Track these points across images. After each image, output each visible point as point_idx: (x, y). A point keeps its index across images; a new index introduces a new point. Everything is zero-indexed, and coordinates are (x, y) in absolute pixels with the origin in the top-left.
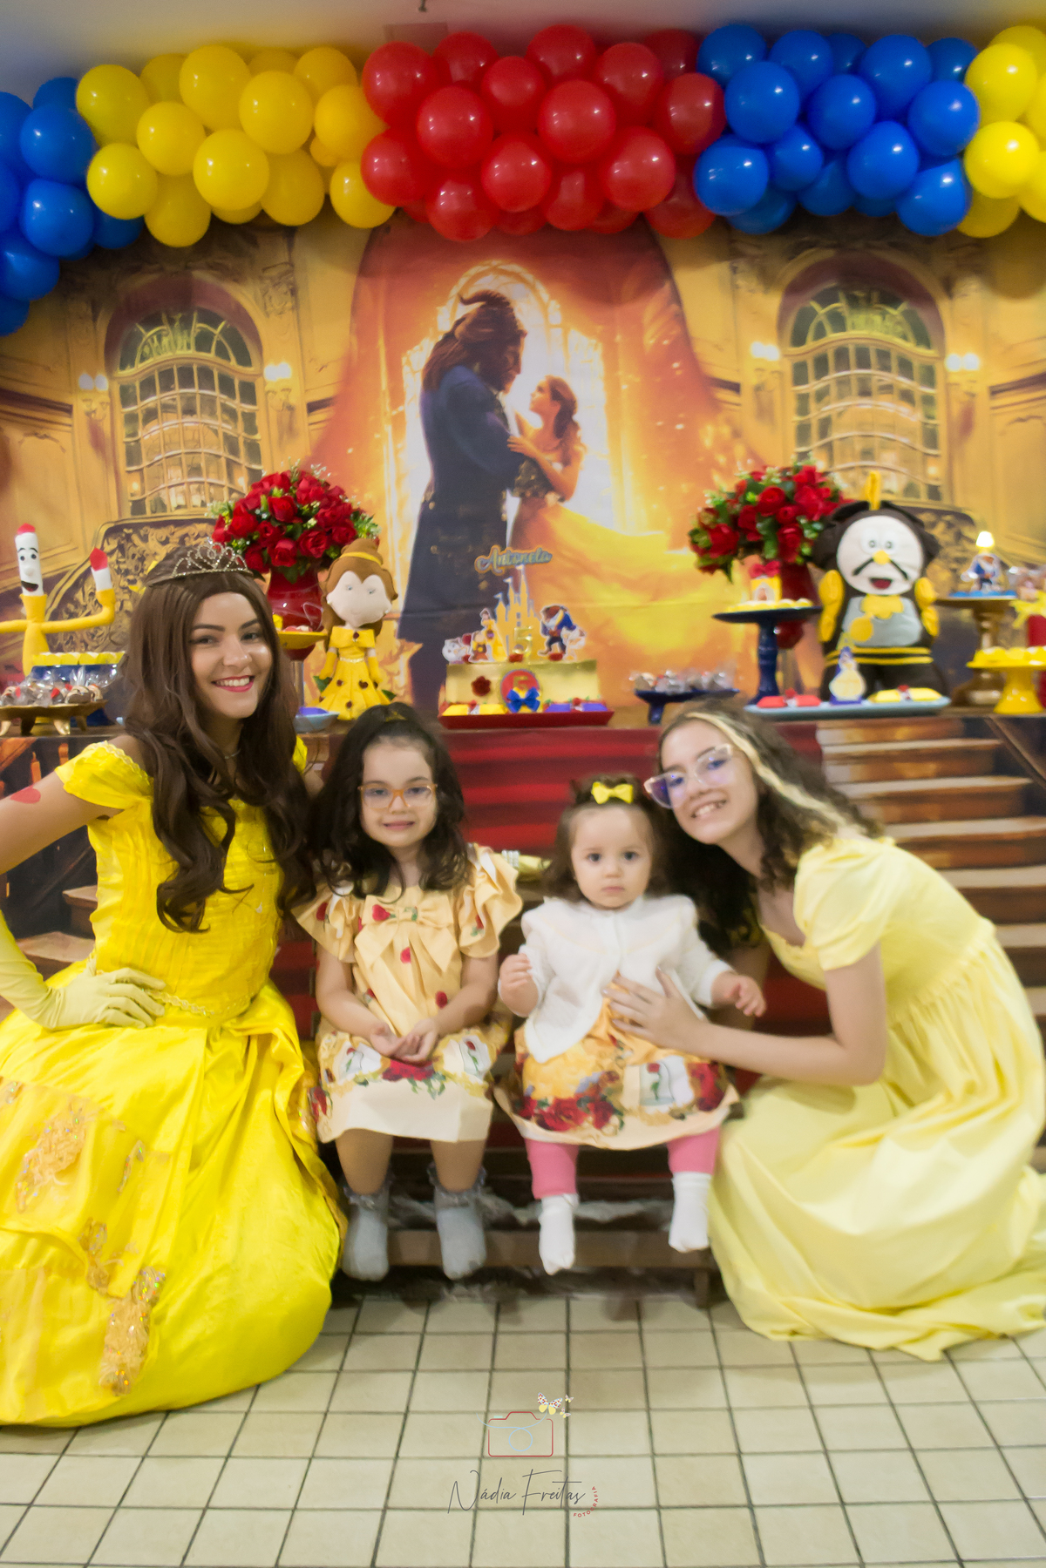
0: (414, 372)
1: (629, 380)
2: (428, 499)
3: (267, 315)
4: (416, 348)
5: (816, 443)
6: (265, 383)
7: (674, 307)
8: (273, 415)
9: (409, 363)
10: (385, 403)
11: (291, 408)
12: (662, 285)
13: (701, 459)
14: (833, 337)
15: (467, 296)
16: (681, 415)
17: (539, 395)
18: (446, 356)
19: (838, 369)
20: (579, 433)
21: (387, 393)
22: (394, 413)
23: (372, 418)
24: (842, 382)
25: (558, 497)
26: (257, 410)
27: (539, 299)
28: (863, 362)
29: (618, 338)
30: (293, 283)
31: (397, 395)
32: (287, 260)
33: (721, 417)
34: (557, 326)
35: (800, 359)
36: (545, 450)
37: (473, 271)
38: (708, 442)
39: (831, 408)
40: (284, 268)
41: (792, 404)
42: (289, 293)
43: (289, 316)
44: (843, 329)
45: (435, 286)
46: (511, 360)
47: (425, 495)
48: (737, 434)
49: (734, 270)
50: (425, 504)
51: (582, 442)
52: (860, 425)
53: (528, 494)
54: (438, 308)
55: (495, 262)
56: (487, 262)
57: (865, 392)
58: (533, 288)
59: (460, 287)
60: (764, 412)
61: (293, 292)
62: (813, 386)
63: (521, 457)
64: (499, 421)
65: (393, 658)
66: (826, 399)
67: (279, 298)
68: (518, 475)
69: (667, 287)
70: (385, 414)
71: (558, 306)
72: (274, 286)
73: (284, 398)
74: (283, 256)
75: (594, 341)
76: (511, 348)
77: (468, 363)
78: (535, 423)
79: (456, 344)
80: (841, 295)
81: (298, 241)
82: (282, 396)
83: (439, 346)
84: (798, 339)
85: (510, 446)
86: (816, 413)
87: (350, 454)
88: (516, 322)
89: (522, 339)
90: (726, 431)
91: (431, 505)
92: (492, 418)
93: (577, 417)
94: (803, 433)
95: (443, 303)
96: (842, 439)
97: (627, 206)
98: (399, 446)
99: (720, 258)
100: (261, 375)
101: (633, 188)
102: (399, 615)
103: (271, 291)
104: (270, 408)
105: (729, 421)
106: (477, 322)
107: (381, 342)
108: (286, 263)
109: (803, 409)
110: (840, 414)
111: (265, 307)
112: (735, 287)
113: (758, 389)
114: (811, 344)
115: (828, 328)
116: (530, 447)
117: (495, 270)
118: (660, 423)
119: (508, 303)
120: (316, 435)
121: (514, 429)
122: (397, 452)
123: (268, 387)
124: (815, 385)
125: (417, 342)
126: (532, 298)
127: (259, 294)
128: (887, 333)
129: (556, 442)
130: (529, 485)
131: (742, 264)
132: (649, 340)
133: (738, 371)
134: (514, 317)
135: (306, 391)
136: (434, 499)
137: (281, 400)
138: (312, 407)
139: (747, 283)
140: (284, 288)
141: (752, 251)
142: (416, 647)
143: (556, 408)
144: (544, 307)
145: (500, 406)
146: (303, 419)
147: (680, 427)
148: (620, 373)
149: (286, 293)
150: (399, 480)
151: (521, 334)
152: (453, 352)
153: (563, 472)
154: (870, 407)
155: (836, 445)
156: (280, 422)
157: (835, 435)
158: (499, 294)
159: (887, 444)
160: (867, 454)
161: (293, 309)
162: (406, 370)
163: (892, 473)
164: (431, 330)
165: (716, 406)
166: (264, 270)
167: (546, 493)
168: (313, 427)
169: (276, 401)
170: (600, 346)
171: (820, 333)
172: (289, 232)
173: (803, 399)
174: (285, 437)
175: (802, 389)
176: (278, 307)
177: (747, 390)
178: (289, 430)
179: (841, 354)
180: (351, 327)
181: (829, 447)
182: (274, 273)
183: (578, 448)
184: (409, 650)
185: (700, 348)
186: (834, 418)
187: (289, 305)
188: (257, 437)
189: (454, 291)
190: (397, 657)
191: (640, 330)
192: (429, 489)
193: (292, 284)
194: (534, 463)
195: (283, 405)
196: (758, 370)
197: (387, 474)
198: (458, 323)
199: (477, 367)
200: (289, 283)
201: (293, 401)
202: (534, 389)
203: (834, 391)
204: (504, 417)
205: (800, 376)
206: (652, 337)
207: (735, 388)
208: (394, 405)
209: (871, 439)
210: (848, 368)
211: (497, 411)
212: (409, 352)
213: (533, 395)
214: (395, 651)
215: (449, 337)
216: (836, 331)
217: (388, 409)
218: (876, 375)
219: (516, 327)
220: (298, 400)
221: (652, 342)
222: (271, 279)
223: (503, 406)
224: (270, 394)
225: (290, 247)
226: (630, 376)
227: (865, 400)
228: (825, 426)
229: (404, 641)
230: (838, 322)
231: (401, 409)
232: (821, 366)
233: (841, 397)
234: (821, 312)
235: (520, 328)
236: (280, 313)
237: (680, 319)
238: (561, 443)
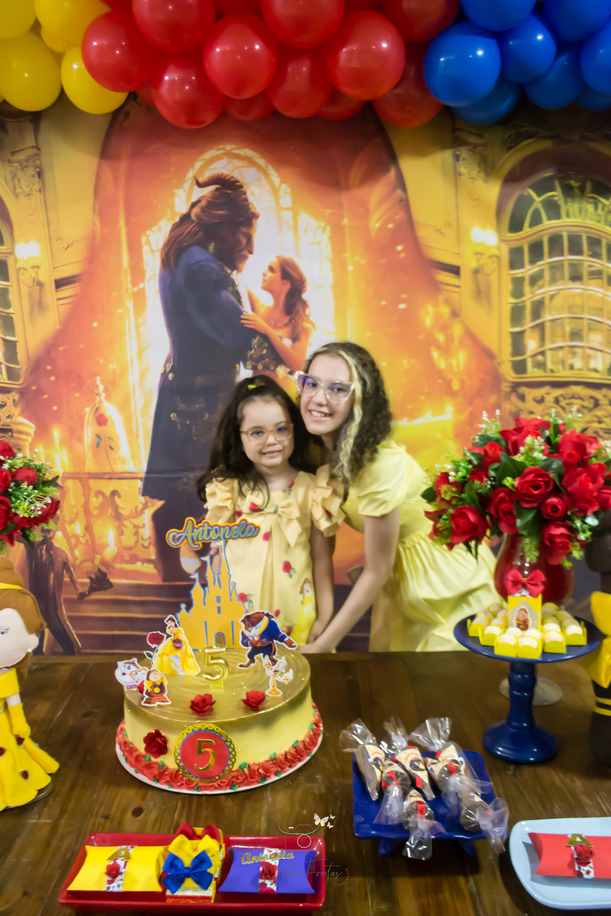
0: (153, 252)
1: (356, 261)
2: (168, 370)
3: (17, 196)
4: (155, 228)
5: (528, 324)
6: (16, 261)
7: (399, 192)
8: (24, 290)
9: (148, 243)
10: (126, 279)
11: (40, 284)
12: (388, 171)
13: (421, 337)
14: (548, 224)
15: (201, 180)
16: (404, 296)
17: (270, 274)
18: (183, 236)
19: (551, 255)
20: (308, 311)
21: (129, 271)
22: (135, 289)
23: (114, 294)
24: (554, 267)
25: (288, 370)
26: (10, 286)
27: (271, 183)
28: (575, 248)
29: (345, 222)
30: (40, 167)
31: (137, 273)
32: (34, 144)
33: (441, 299)
34: (288, 209)
35: (516, 244)
36: (275, 327)
37: (208, 155)
38: (428, 321)
39: (544, 290)
40: (31, 152)
41: (508, 286)
42: (36, 176)
43: (36, 197)
44: (558, 217)
45: (173, 169)
46: (244, 241)
47: (165, 366)
48: (455, 314)
49: (457, 158)
50: (164, 375)
51: (311, 318)
52: (570, 308)
53: (260, 367)
54: (175, 191)
55: (229, 147)
56: (221, 147)
57: (576, 277)
58: (265, 173)
59: (195, 171)
60: (481, 294)
61: (40, 175)
62: (528, 270)
63: (254, 333)
64: (233, 298)
65: (138, 513)
66: (540, 283)
67: (27, 181)
68: (251, 350)
69: (393, 172)
70: (127, 290)
71: (289, 190)
72: (22, 169)
73: (34, 275)
74: (30, 141)
75: (323, 224)
76: (244, 230)
77: (203, 244)
78: (266, 301)
79: (193, 225)
80: (557, 184)
81: (44, 125)
82: (32, 273)
83: (176, 226)
84: (516, 225)
85: (242, 321)
86: (530, 296)
87: (96, 327)
88: (249, 204)
89: (254, 221)
90: (445, 311)
91: (171, 376)
92: (227, 295)
93: (305, 296)
94: (517, 314)
95: (179, 185)
96: (553, 321)
97: (354, 93)
98: (140, 320)
99: (444, 147)
100: (12, 253)
101: (361, 77)
102: (143, 475)
103: (20, 174)
104: (22, 285)
105: (448, 302)
106: (211, 204)
107: (122, 223)
108: (33, 147)
109: (517, 292)
110: (552, 297)
111: (15, 188)
112: (457, 174)
113: (476, 272)
114: (527, 230)
115: (544, 215)
116: (261, 324)
117: (228, 154)
118: (384, 303)
119: (241, 187)
120: (64, 309)
121: (246, 307)
122: (138, 326)
123: (19, 265)
124: (529, 270)
125: (155, 222)
126: (264, 180)
127: (9, 176)
128: (599, 221)
129: (286, 319)
130: (261, 358)
131: (464, 152)
132: (375, 224)
133: (458, 254)
134: (246, 200)
135: (54, 268)
136: (171, 371)
137: (31, 276)
138: (60, 284)
139: (469, 169)
140: (32, 171)
141: (473, 139)
142: (159, 503)
143: (287, 287)
144: (275, 191)
145: (233, 284)
146: (51, 296)
147: (402, 306)
148: (347, 255)
149: (33, 176)
150: (140, 354)
151: (255, 216)
152: (189, 232)
153: (292, 347)
154: (580, 291)
155: (548, 326)
156: (30, 297)
157: (547, 317)
158: (232, 177)
159: (594, 325)
160: (576, 335)
161: (40, 191)
162: (145, 249)
163: (599, 354)
164: (168, 210)
165: (436, 287)
166: (13, 153)
167: (276, 367)
168: (61, 302)
169: (26, 278)
170: (328, 228)
171: (536, 220)
172: (35, 118)
173: (518, 283)
174: (36, 311)
175: (518, 273)
176: (26, 189)
177: (465, 272)
178: (39, 305)
179: (555, 241)
180: (94, 209)
181: (541, 327)
182: (22, 156)
183: (307, 325)
184: (152, 506)
185: (421, 233)
186: (547, 301)
187: (37, 187)
188: (11, 310)
189: (190, 174)
190: (142, 512)
191: (366, 214)
192: (167, 361)
193: (38, 168)
194: (265, 338)
195: (34, 279)
196: (476, 254)
197: (130, 345)
198: (194, 205)
199: (211, 247)
200: (36, 167)
201: (42, 278)
202: (265, 269)
203: (547, 275)
204: (237, 295)
205: (515, 260)
206: (377, 221)
207: (455, 270)
208: (135, 284)
209: (580, 321)
210: (562, 254)
211: (230, 289)
212: (148, 232)
213: (264, 275)
214: (140, 507)
215: (186, 218)
216: (549, 218)
217: (130, 286)
218: (587, 261)
219: (249, 209)
220: (47, 277)
221: (377, 225)
222: (20, 163)
223: (237, 283)
224: (22, 271)
225: (36, 131)
226: (357, 258)
227: (577, 285)
228: (538, 308)
229: (148, 498)
230: (553, 210)
231: (141, 286)
232: (536, 251)
233: (553, 280)
234: (538, 200)
235: (252, 210)
236: (29, 195)
237: (405, 204)
238: (290, 320)
